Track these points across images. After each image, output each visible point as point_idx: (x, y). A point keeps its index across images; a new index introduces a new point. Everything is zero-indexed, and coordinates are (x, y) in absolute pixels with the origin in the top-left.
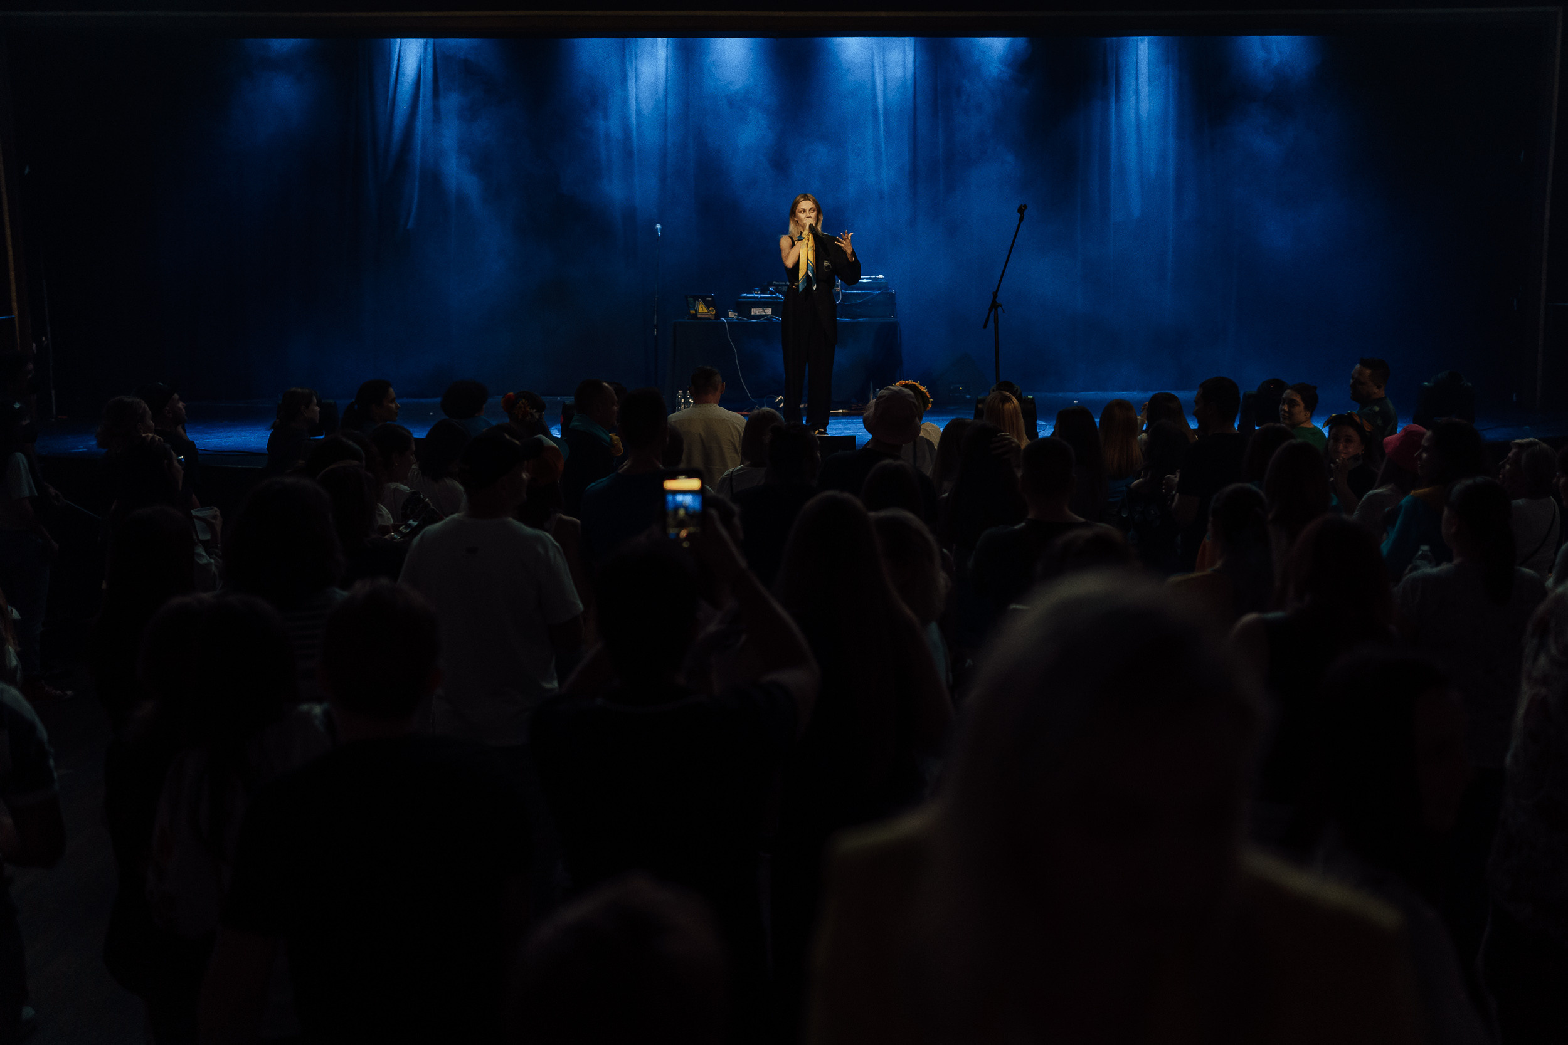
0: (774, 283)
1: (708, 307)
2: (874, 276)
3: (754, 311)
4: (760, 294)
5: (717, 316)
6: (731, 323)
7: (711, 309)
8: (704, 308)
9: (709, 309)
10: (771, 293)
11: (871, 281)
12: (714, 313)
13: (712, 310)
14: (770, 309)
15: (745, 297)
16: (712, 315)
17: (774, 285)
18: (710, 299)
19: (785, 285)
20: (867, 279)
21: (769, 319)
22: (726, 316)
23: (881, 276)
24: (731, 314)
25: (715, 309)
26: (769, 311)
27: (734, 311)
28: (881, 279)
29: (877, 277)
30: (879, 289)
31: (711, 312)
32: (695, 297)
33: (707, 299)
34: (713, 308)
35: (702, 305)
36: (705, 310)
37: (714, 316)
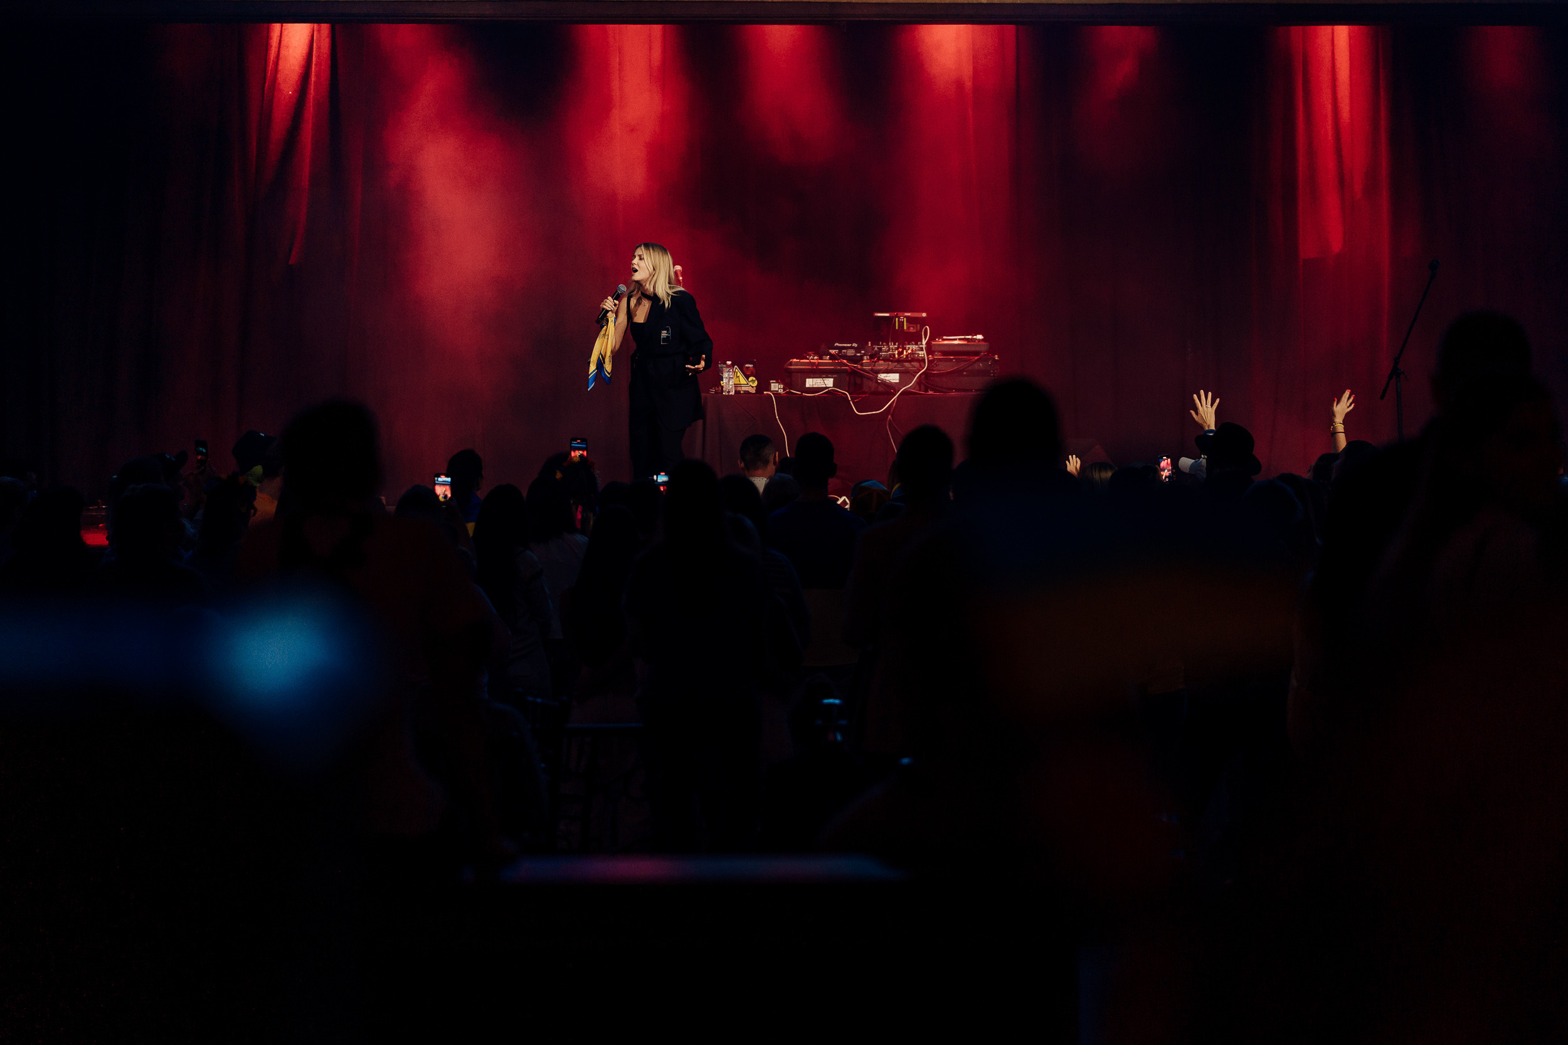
0: (837, 344)
1: (747, 377)
2: (970, 337)
3: (810, 383)
4: (817, 359)
5: (759, 388)
6: (778, 397)
7: (751, 379)
8: (741, 376)
9: (748, 379)
10: (832, 357)
11: (965, 343)
12: (756, 384)
13: (753, 381)
14: (832, 380)
15: (797, 364)
16: (753, 387)
17: (837, 348)
18: (751, 366)
19: (851, 348)
20: (960, 339)
21: (831, 393)
22: (769, 389)
23: (980, 337)
24: (776, 387)
25: (757, 379)
26: (829, 382)
27: (782, 381)
28: (979, 340)
29: (975, 337)
30: (976, 353)
31: (751, 384)
32: (729, 363)
33: (747, 365)
34: (754, 379)
35: (739, 374)
36: (743, 380)
37: (755, 388)
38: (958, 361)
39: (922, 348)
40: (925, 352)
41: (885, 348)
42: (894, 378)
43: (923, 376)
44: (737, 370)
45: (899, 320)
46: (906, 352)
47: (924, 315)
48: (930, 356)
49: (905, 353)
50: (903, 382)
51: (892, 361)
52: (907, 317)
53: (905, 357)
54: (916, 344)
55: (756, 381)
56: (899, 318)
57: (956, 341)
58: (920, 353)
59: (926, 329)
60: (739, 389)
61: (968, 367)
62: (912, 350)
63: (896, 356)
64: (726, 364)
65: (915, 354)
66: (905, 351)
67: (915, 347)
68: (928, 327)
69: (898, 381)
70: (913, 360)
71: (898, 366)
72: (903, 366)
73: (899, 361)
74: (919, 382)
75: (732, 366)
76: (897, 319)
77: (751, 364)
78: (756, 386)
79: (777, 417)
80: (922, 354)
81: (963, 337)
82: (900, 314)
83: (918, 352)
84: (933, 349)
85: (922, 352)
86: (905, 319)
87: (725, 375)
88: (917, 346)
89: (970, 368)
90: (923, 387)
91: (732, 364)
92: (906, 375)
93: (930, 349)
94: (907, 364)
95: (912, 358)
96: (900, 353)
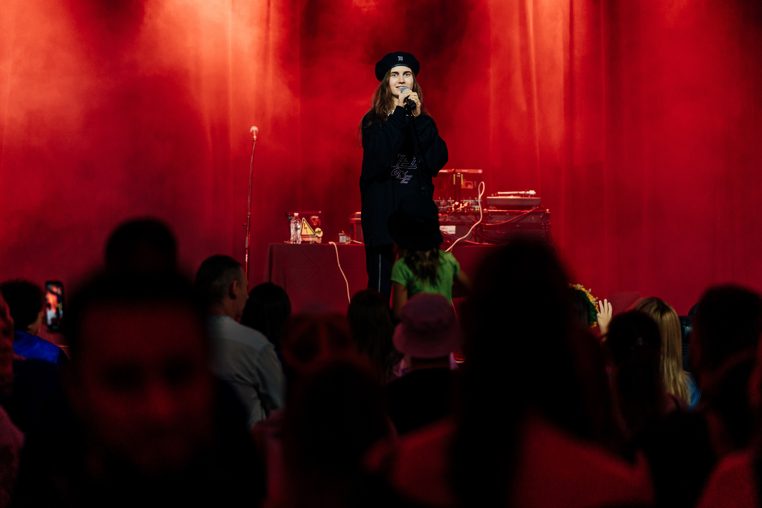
1: (314, 228)
2: (523, 192)
5: (325, 239)
6: (341, 247)
7: (317, 229)
8: (308, 228)
9: (314, 230)
11: (520, 197)
12: (321, 235)
13: (319, 232)
16: (319, 238)
18: (317, 217)
20: (514, 195)
22: (337, 240)
23: (532, 192)
24: (344, 239)
25: (322, 230)
27: (347, 234)
28: (532, 196)
29: (528, 192)
30: (529, 207)
31: (317, 234)
32: (296, 214)
33: (313, 217)
34: (320, 230)
35: (306, 226)
36: (310, 232)
37: (321, 239)
38: (511, 214)
39: (478, 203)
40: (480, 206)
41: (443, 202)
42: (451, 230)
43: (478, 229)
44: (304, 222)
45: (456, 176)
46: (463, 205)
47: (480, 171)
48: (485, 210)
49: (461, 207)
50: (459, 233)
51: (448, 214)
52: (464, 173)
53: (461, 210)
54: (473, 199)
55: (322, 233)
56: (456, 174)
57: (511, 196)
58: (476, 207)
59: (482, 184)
60: (306, 239)
61: (520, 220)
62: (468, 204)
63: (453, 209)
64: (293, 216)
65: (472, 208)
66: (461, 204)
67: (471, 201)
68: (483, 183)
69: (454, 233)
70: (470, 213)
71: (456, 218)
72: (459, 219)
73: (456, 214)
74: (474, 235)
75: (300, 217)
76: (454, 175)
77: (317, 216)
78: (322, 237)
79: (339, 265)
80: (478, 208)
81: (516, 192)
82: (457, 171)
83: (474, 206)
84: (488, 203)
85: (478, 207)
86: (462, 175)
87: (293, 226)
88: (473, 201)
89: (520, 222)
90: (478, 239)
91: (299, 215)
92: (461, 227)
93: (485, 203)
94: (463, 217)
95: (468, 211)
96: (456, 207)
